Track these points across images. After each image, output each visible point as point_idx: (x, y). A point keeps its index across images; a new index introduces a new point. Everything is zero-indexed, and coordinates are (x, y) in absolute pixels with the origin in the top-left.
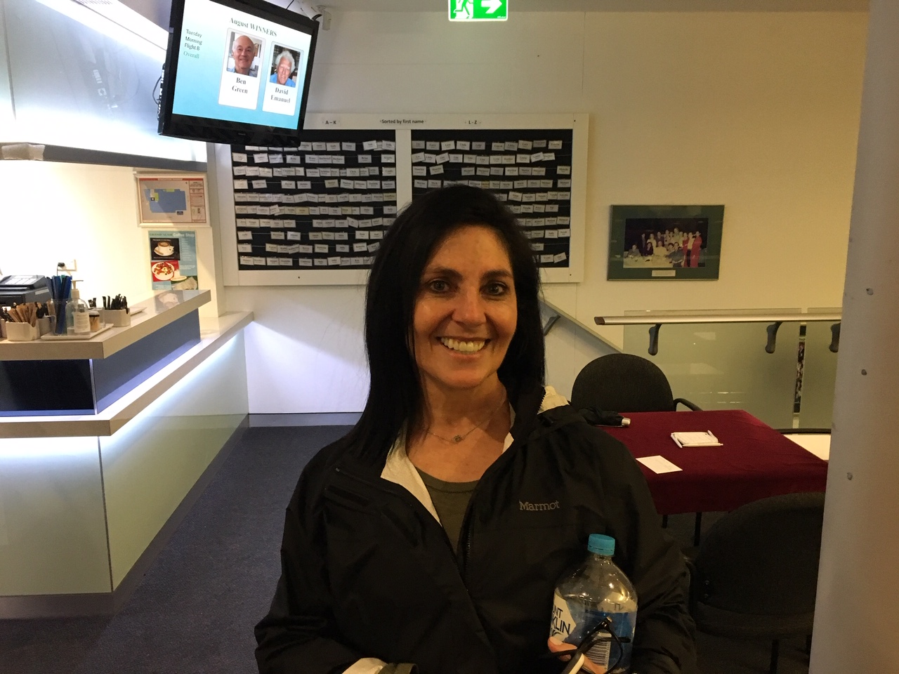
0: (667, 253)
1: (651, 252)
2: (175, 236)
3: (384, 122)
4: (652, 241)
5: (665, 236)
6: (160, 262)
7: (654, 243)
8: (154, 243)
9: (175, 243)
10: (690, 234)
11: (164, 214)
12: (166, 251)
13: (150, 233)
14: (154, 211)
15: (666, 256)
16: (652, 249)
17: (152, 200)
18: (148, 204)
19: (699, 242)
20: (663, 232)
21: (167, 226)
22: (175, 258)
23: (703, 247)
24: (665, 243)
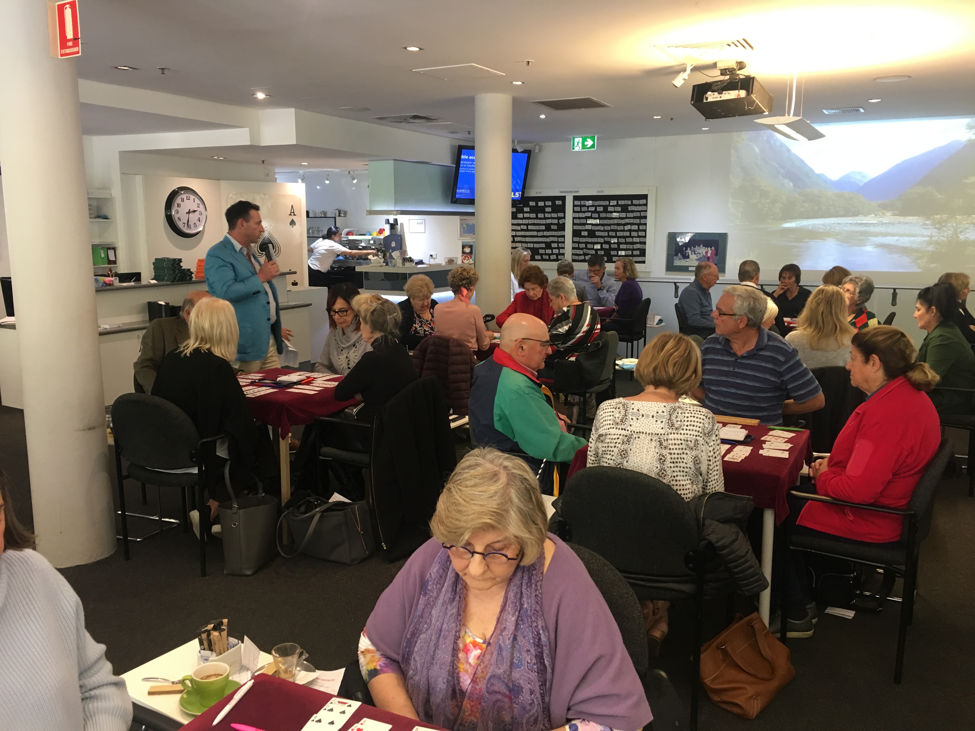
0: (697, 258)
1: (688, 257)
2: (471, 244)
3: (561, 192)
4: (689, 251)
5: (695, 249)
6: (465, 255)
7: (690, 252)
8: (463, 247)
9: (471, 247)
10: (709, 248)
11: (468, 234)
12: (467, 250)
13: (462, 242)
14: (464, 232)
15: (697, 260)
16: (689, 255)
17: (464, 228)
18: (462, 230)
19: (715, 252)
20: (695, 247)
21: (468, 240)
22: (471, 253)
23: (716, 254)
24: (696, 253)
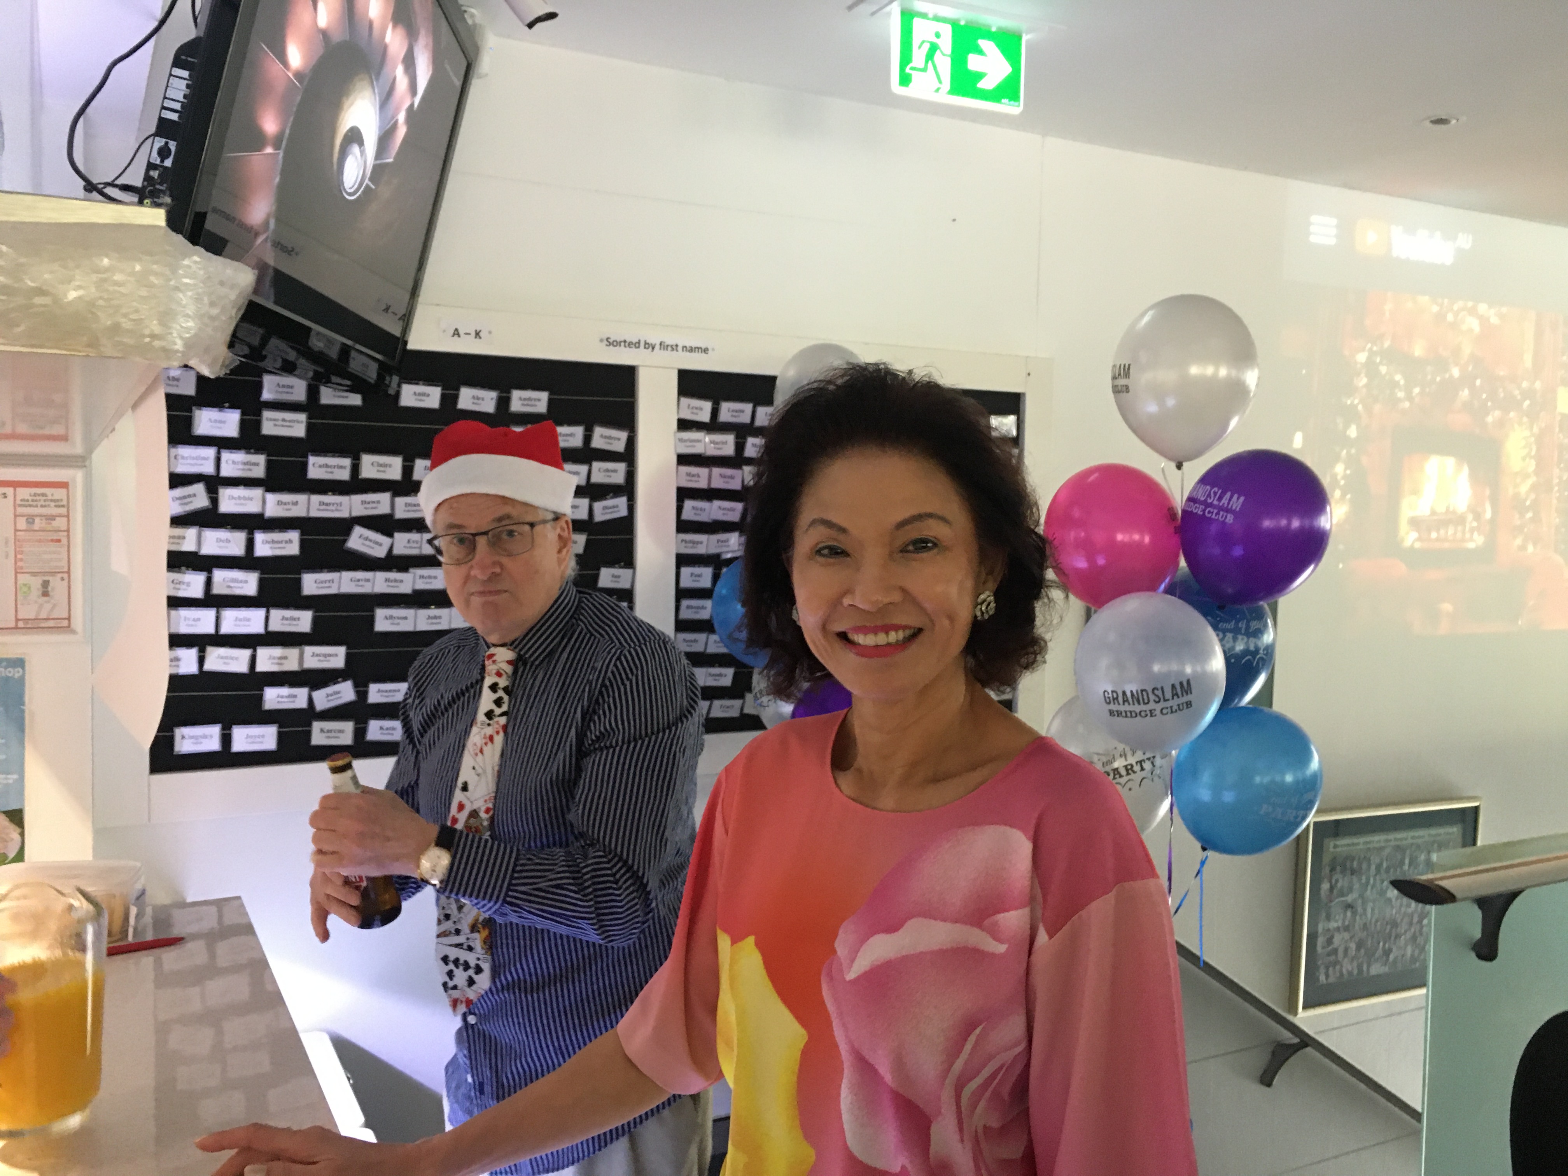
3: (611, 343)
